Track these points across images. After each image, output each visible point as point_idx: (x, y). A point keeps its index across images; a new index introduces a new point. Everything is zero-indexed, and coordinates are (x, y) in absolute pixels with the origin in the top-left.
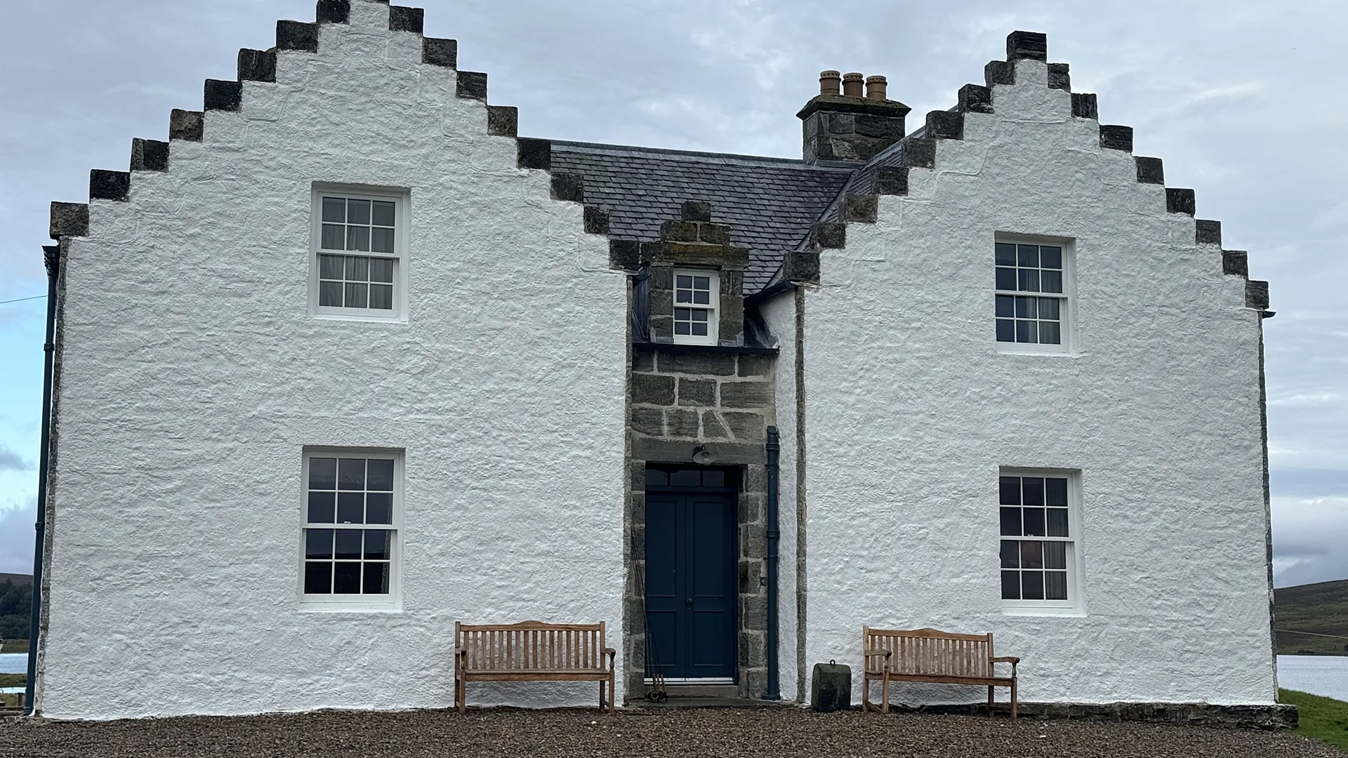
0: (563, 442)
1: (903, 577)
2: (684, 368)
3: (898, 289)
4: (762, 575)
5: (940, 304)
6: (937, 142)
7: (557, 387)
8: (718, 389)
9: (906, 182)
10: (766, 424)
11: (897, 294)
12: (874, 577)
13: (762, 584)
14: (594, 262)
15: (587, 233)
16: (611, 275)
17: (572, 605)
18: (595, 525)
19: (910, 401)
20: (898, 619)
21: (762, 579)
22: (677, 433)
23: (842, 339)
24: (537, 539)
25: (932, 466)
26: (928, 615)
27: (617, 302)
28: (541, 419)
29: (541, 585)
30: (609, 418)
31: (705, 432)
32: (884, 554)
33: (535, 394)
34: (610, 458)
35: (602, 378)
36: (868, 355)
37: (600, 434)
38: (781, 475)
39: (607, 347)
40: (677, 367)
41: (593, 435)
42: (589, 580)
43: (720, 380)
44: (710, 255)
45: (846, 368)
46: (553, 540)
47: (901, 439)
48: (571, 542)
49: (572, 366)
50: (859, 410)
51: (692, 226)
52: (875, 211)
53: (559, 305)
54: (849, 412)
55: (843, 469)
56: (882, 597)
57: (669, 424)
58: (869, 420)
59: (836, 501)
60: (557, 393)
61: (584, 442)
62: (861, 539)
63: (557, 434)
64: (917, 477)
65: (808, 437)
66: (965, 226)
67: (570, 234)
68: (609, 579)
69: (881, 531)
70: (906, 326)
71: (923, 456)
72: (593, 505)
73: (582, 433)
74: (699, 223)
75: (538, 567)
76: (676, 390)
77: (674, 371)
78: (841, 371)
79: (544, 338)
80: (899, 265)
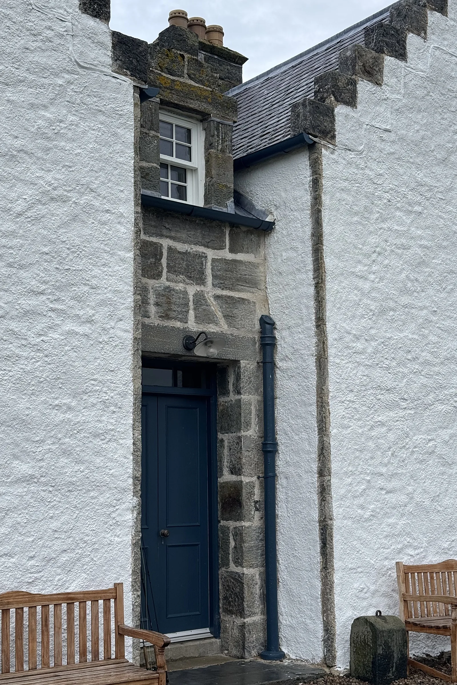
0: (53, 310)
1: (418, 498)
2: (173, 234)
3: (401, 166)
4: (256, 498)
5: (436, 190)
6: (429, 12)
7: (44, 228)
8: (209, 265)
9: (405, 48)
10: (259, 313)
11: (401, 171)
12: (392, 498)
13: (257, 510)
14: (93, 56)
15: (83, 13)
16: (114, 80)
17: (64, 558)
18: (96, 436)
19: (415, 294)
20: (415, 549)
21: (256, 502)
22: (166, 316)
23: (356, 214)
24: (15, 457)
25: (436, 369)
26: (439, 542)
27: (122, 120)
28: (22, 273)
29: (21, 529)
30: (113, 280)
31: (196, 317)
32: (400, 471)
33: (13, 234)
34: (116, 339)
35: (104, 223)
36: (379, 236)
37: (103, 303)
38: (279, 374)
39: (110, 180)
40: (165, 232)
41: (93, 304)
42: (88, 518)
43: (211, 254)
44: (199, 98)
45: (361, 249)
46: (39, 457)
47: (410, 336)
48: (63, 461)
49: (64, 200)
50: (374, 299)
51: (180, 58)
52: (381, 71)
53: (45, 107)
54: (365, 301)
55: (362, 368)
56: (402, 522)
57: (157, 304)
58: (383, 312)
59: (357, 406)
60: (44, 237)
61: (81, 313)
62: (379, 453)
63: (44, 298)
64: (424, 380)
65: (329, 327)
66: (453, 109)
67: (60, 8)
68: (113, 515)
69: (397, 443)
70: (410, 208)
71: (429, 357)
72: (94, 405)
73: (78, 299)
74: (186, 56)
75: (16, 502)
76: (164, 261)
77: (162, 236)
78: (357, 251)
79: (26, 153)
80: (402, 139)
